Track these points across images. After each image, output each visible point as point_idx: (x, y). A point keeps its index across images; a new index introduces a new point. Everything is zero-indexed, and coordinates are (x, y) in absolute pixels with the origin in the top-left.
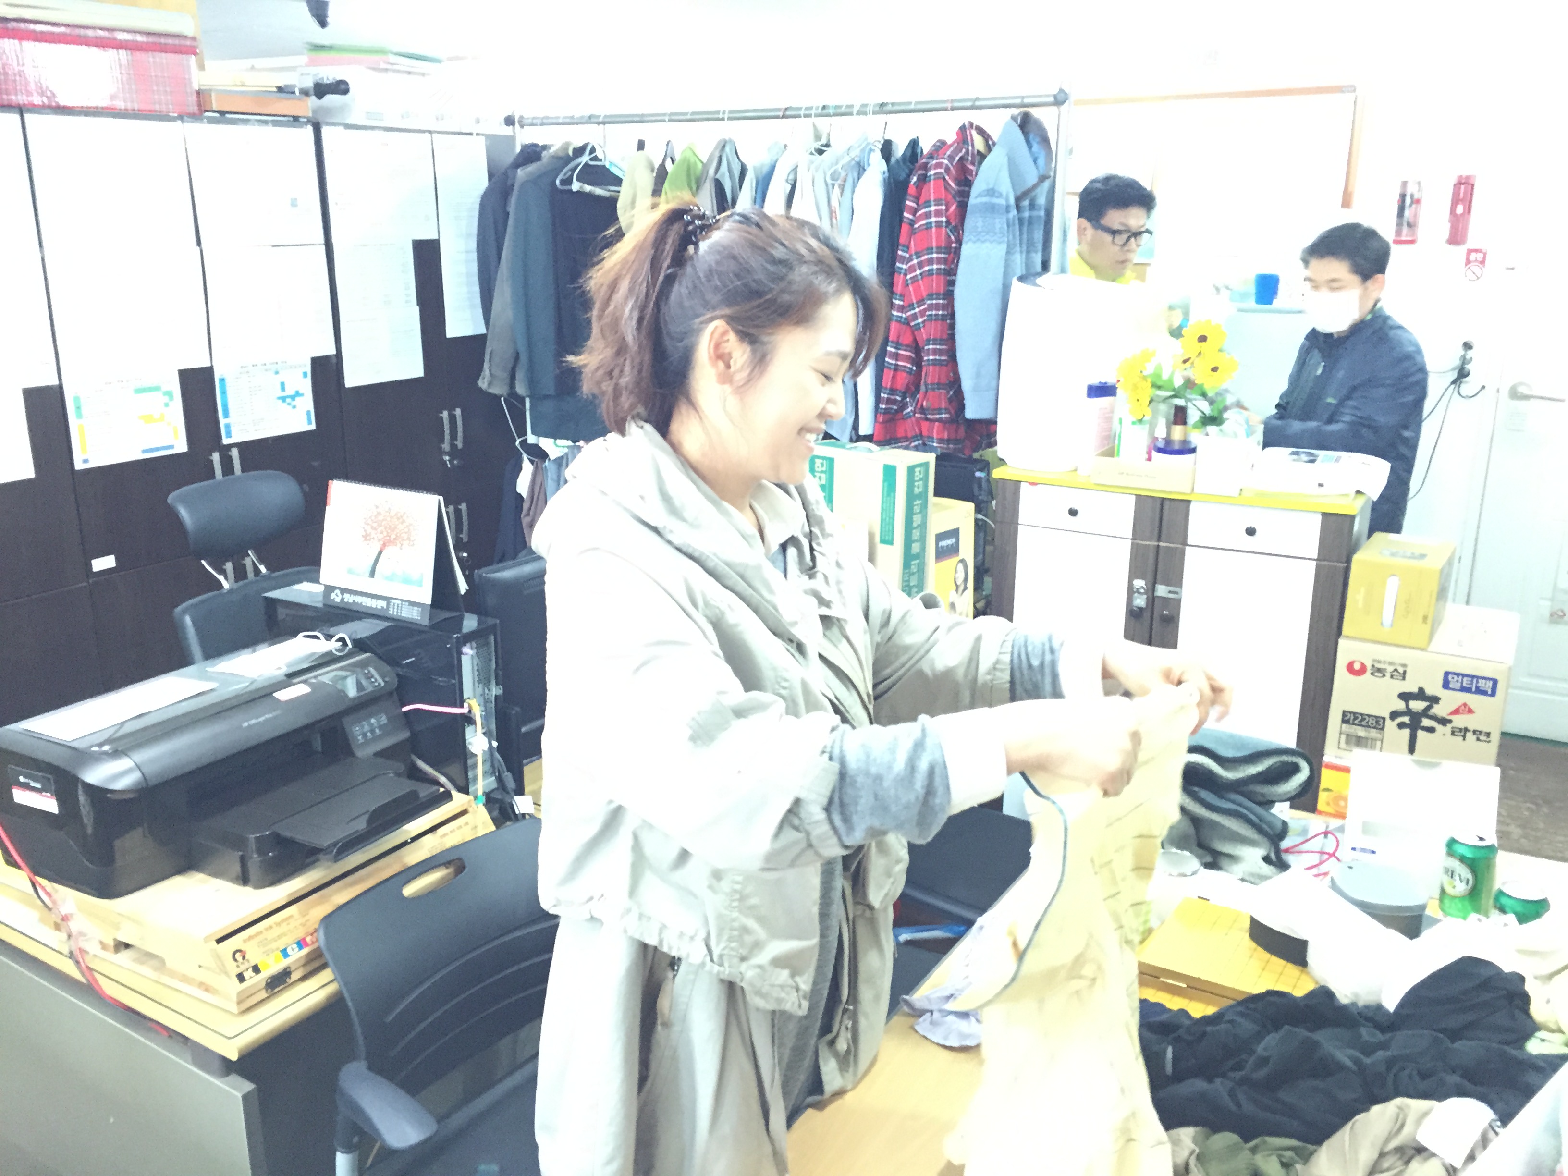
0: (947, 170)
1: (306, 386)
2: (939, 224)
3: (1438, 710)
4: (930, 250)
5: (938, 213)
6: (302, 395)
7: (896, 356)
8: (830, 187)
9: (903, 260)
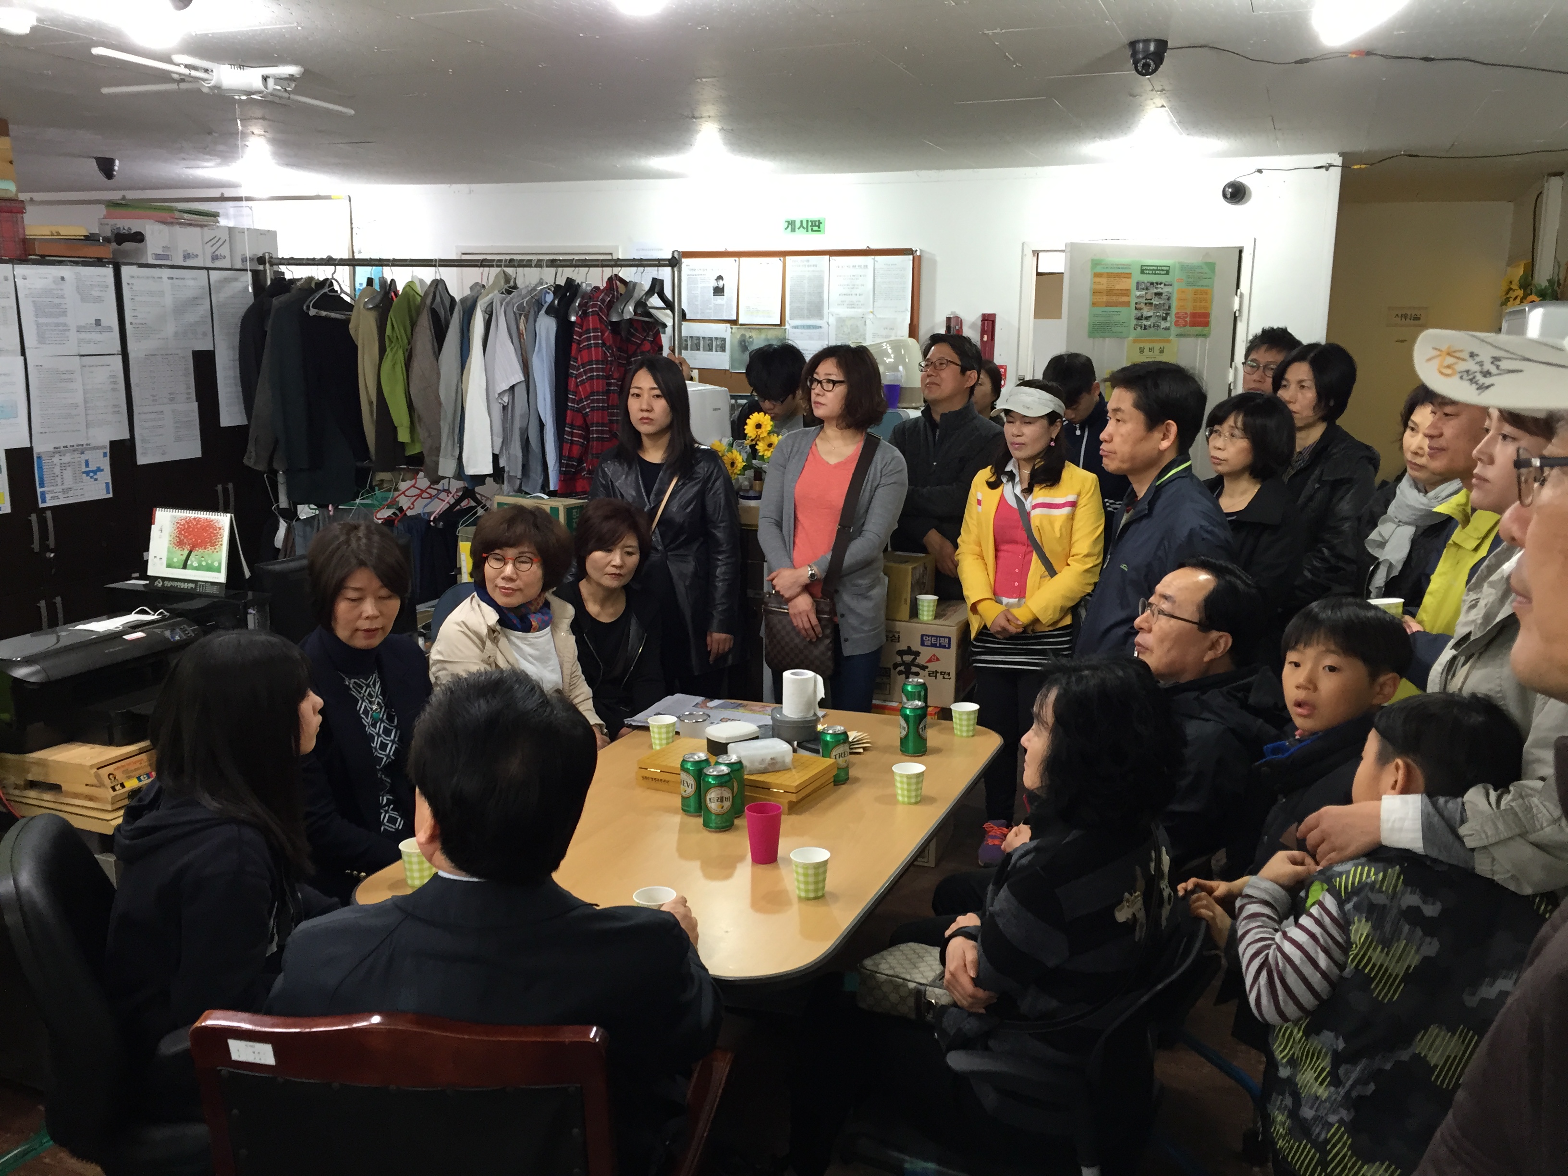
0: (601, 309)
1: (106, 464)
2: (596, 345)
3: (921, 660)
4: (590, 362)
5: (595, 338)
6: (102, 470)
7: (572, 434)
8: (518, 316)
9: (574, 368)
